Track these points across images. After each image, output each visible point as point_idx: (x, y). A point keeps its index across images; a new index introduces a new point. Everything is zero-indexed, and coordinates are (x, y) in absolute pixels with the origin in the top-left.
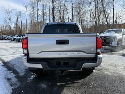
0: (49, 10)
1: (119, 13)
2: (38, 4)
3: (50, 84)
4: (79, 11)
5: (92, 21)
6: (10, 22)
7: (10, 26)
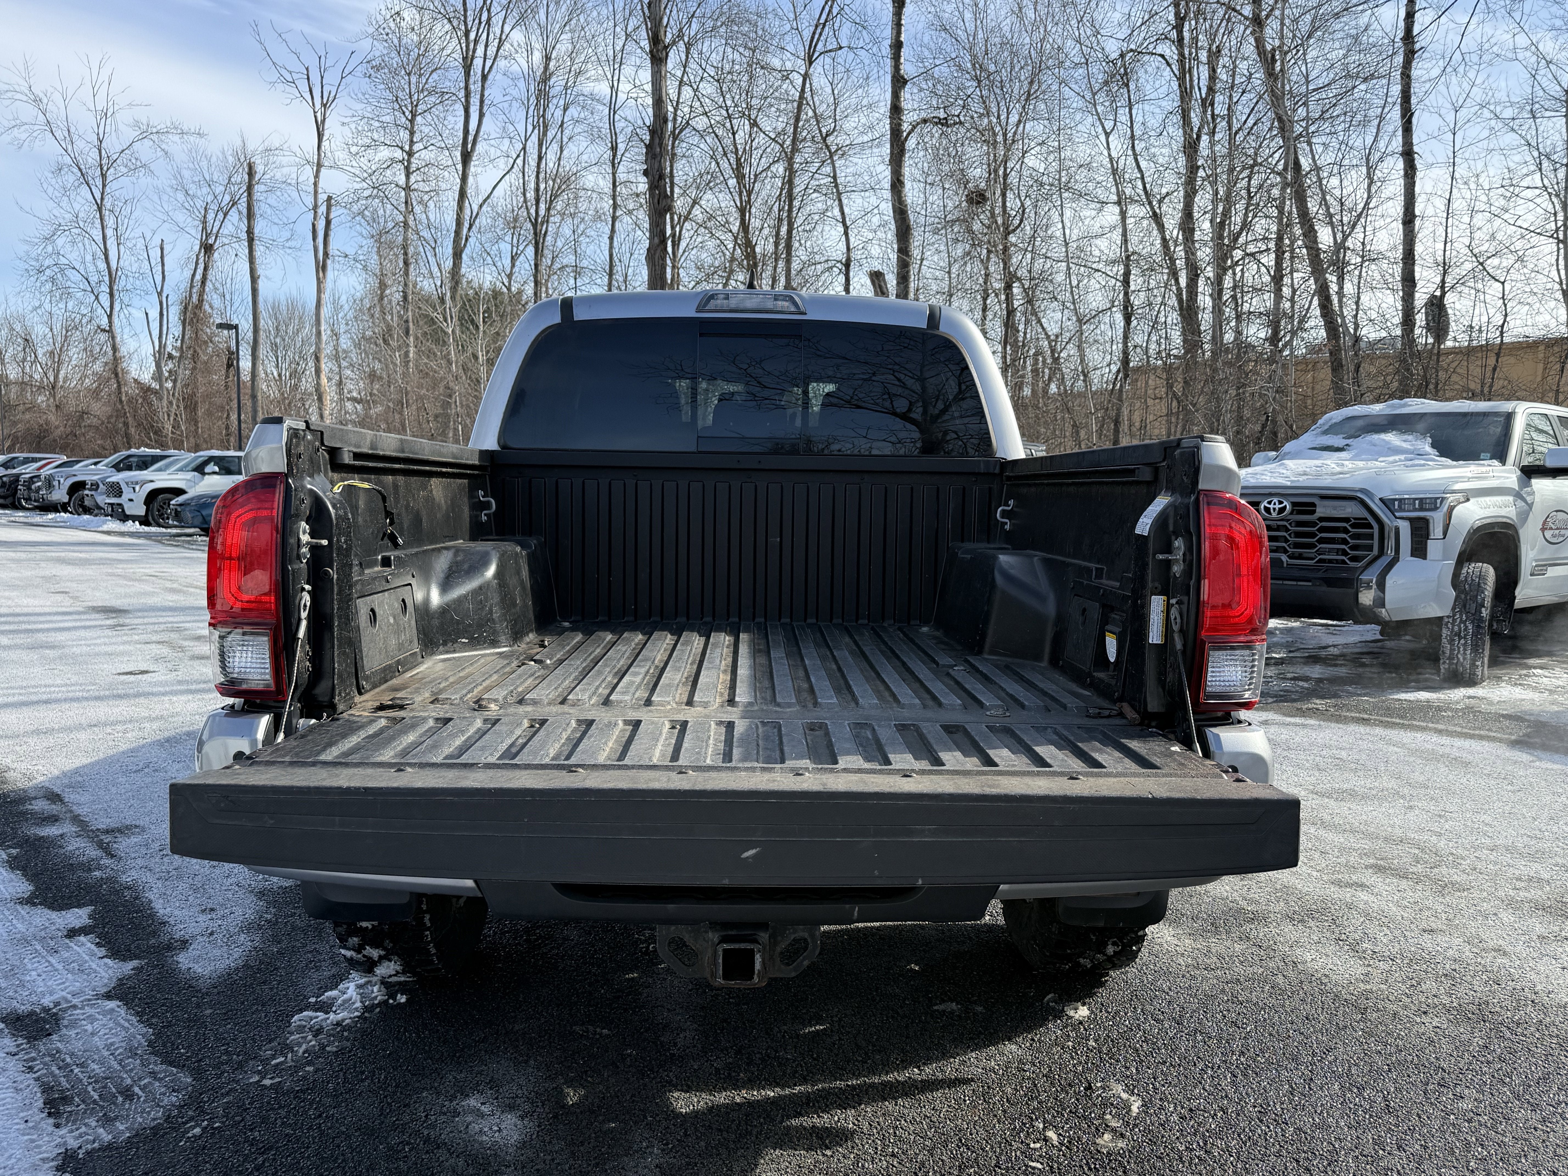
0: (602, 150)
1: (1473, 212)
2: (467, 67)
3: (572, 1097)
4: (977, 173)
5: (1137, 300)
6: (105, 288)
7: (104, 330)
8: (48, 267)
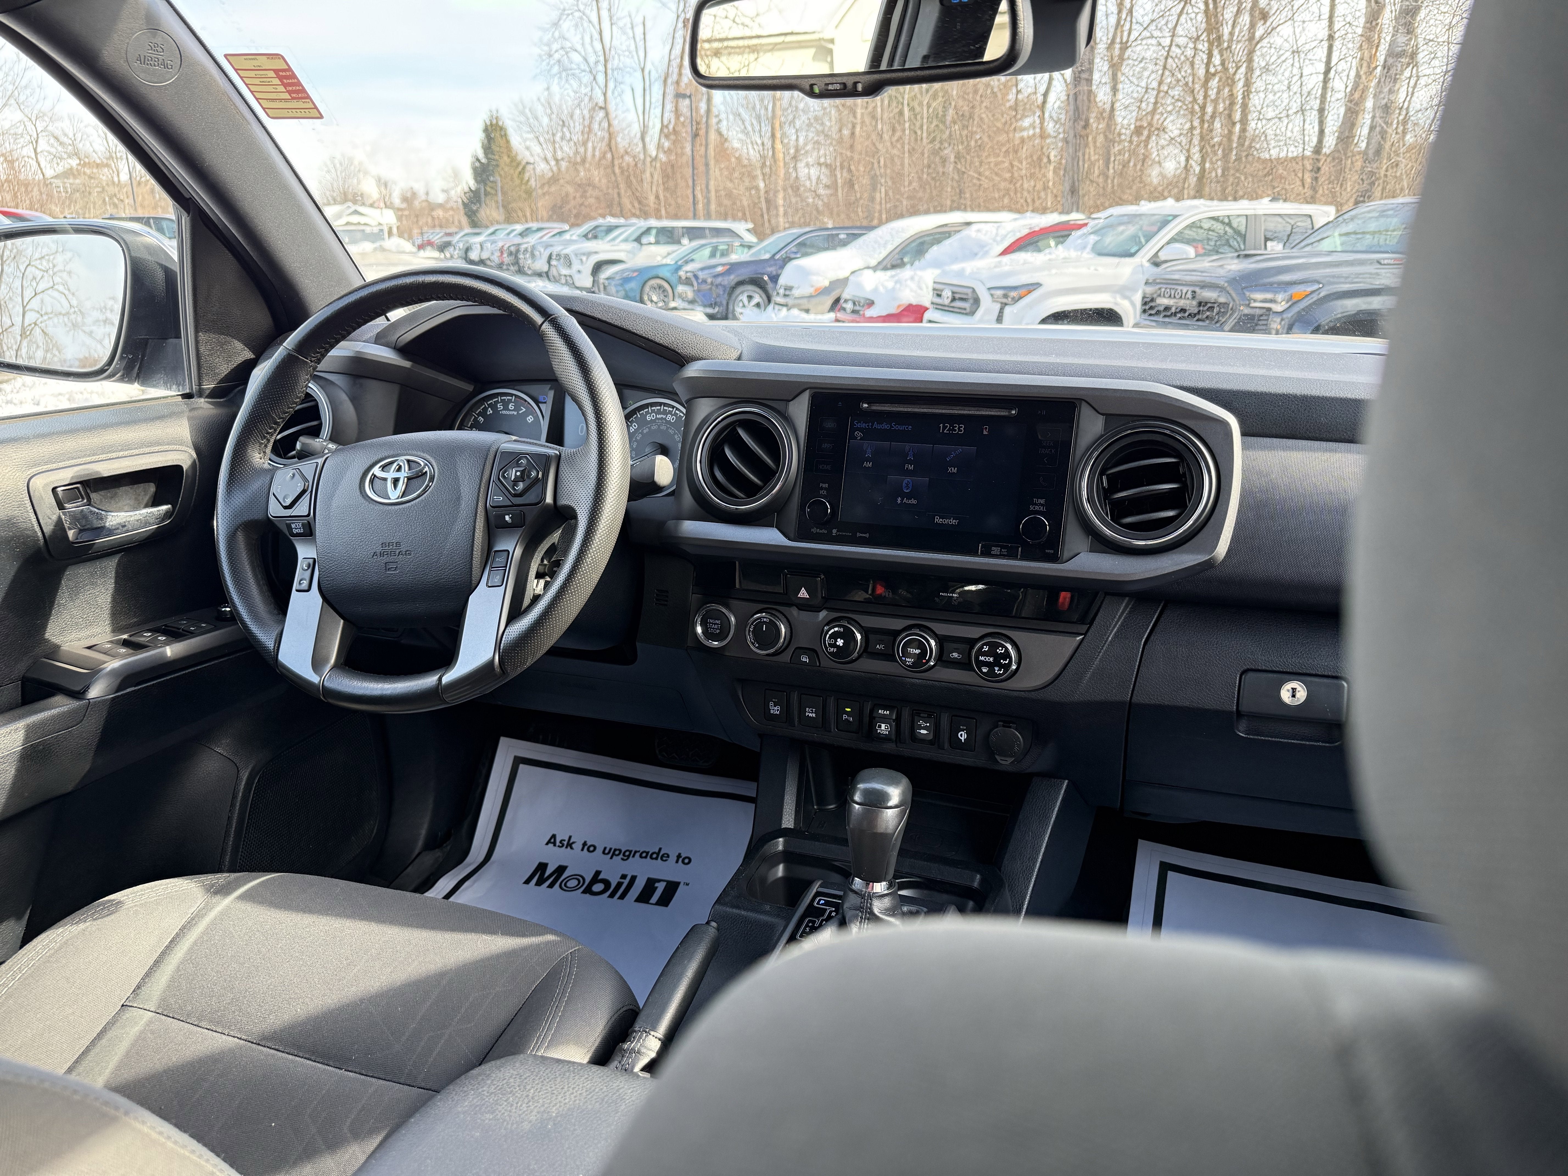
6: (601, 68)
7: (601, 108)
8: (556, 51)
